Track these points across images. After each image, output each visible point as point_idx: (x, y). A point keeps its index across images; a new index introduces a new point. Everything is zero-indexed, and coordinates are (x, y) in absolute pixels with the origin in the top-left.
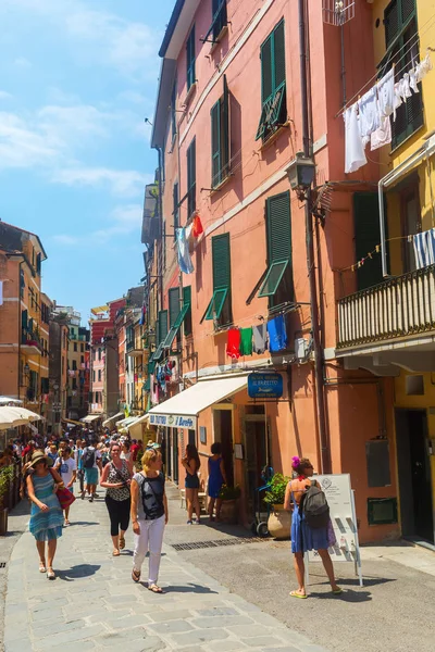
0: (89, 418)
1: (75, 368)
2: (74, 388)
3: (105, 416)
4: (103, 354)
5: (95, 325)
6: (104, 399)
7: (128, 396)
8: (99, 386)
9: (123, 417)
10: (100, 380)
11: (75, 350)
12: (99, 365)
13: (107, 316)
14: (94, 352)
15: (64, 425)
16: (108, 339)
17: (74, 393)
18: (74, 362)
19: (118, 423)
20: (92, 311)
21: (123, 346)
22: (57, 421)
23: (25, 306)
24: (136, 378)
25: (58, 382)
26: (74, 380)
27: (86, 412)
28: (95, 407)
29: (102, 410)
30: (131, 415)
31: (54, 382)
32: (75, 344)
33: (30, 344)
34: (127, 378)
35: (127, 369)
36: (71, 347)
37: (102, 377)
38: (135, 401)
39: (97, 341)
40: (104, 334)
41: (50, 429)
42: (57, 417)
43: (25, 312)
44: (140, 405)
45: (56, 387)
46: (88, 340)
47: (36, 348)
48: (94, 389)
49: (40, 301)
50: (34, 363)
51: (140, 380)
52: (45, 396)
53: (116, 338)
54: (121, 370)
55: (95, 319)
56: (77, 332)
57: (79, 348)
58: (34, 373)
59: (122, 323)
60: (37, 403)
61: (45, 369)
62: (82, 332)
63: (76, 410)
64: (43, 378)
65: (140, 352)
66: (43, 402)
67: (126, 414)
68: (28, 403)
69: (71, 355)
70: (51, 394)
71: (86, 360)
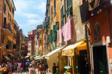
0: (27, 57)
1: (24, 45)
2: (24, 50)
3: (31, 56)
4: (31, 41)
5: (29, 36)
6: (31, 52)
7: (37, 51)
8: (30, 49)
9: (35, 56)
11: (24, 41)
12: (30, 44)
13: (32, 34)
15: (20, 58)
16: (32, 38)
17: (24, 51)
18: (24, 44)
19: (34, 58)
20: (28, 32)
21: (36, 39)
22: (18, 57)
23: (5, 16)
24: (39, 46)
25: (19, 46)
26: (24, 48)
27: (26, 55)
28: (29, 54)
29: (30, 55)
30: (37, 55)
31: (17, 46)
32: (24, 40)
33: (6, 28)
34: (37, 46)
35: (37, 44)
36: (23, 40)
37: (30, 47)
38: (39, 52)
39: (29, 39)
40: (31, 37)
41: (16, 59)
42: (18, 55)
43: (5, 19)
44: (40, 53)
45: (18, 48)
46: (27, 39)
47: (8, 30)
48: (28, 50)
49: (14, 22)
50: (11, 38)
51: (40, 47)
52: (14, 49)
53: (34, 38)
54: (35, 45)
55: (29, 34)
56: (25, 37)
57: (25, 41)
58: (10, 41)
59: (36, 34)
60: (11, 51)
61: (15, 42)
62: (26, 37)
63: (24, 55)
64: (14, 44)
65: (41, 39)
66: (14, 51)
67: (36, 55)
68: (7, 50)
69: (23, 42)
70: (16, 49)
71: (27, 43)
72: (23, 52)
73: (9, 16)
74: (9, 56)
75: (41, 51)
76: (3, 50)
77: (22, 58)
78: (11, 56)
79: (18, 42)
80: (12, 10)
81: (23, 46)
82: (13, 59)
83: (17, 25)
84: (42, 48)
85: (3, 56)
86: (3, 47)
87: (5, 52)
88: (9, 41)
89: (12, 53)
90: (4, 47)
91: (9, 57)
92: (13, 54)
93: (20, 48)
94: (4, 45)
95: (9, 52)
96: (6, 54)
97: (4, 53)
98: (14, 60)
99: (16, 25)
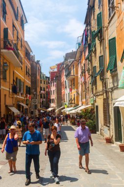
0: (50, 109)
1: (44, 90)
2: (44, 98)
3: (56, 108)
4: (55, 83)
5: (52, 74)
6: (56, 101)
7: (67, 99)
8: (53, 96)
9: (64, 108)
10: (54, 94)
11: (44, 83)
12: (53, 88)
13: (56, 70)
14: (51, 83)
15: (39, 111)
17: (44, 100)
18: (44, 88)
19: (62, 111)
20: (50, 68)
21: (64, 78)
22: (36, 109)
23: (5, 25)
24: (71, 90)
25: (36, 90)
26: (44, 95)
27: (48, 107)
28: (52, 105)
29: (55, 106)
30: (68, 107)
31: (33, 90)
32: (44, 81)
33: (9, 49)
34: (66, 91)
35: (66, 88)
37: (55, 93)
38: (70, 100)
39: (52, 79)
40: (56, 76)
41: (32, 113)
42: (36, 107)
44: (73, 102)
45: (35, 93)
46: (49, 80)
47: (13, 53)
48: (52, 98)
49: (25, 45)
50: (21, 75)
51: (73, 91)
52: (28, 95)
53: (60, 77)
54: (62, 89)
55: (52, 71)
56: (44, 77)
57: (46, 83)
58: (20, 80)
59: (63, 68)
60: (23, 98)
61: (28, 83)
62: (46, 77)
63: (45, 106)
64: (27, 86)
65: (73, 77)
66: (28, 98)
67: (66, 106)
68: (15, 96)
69: (43, 85)
70: (32, 95)
71: (48, 87)
72: (42, 101)
73: (14, 29)
74: (19, 107)
75: (74, 99)
76: (5, 95)
77: (42, 111)
78: (23, 107)
79: (34, 82)
80: (19, 20)
81: (42, 92)
82: (27, 113)
83: (31, 51)
84: (75, 94)
85: (6, 106)
86: (6, 88)
87: (11, 99)
88: (17, 78)
89: (25, 102)
90: (8, 90)
91: (19, 110)
92: (27, 105)
93: (38, 93)
94: (8, 84)
95: (18, 100)
96: (14, 104)
97: (9, 101)
98: (29, 115)
99: (29, 51)
